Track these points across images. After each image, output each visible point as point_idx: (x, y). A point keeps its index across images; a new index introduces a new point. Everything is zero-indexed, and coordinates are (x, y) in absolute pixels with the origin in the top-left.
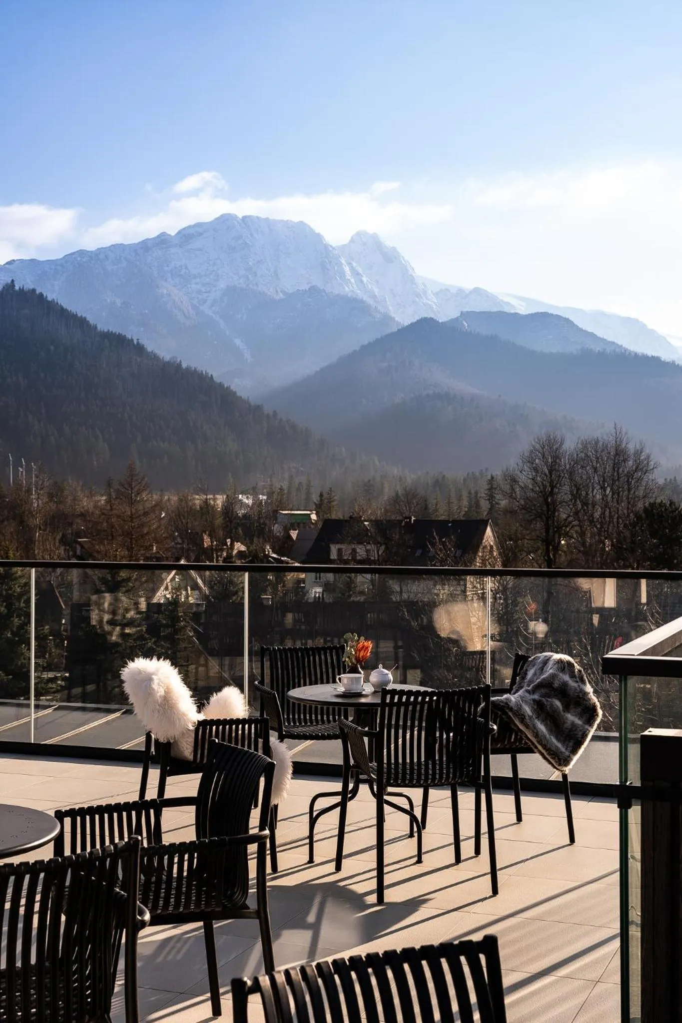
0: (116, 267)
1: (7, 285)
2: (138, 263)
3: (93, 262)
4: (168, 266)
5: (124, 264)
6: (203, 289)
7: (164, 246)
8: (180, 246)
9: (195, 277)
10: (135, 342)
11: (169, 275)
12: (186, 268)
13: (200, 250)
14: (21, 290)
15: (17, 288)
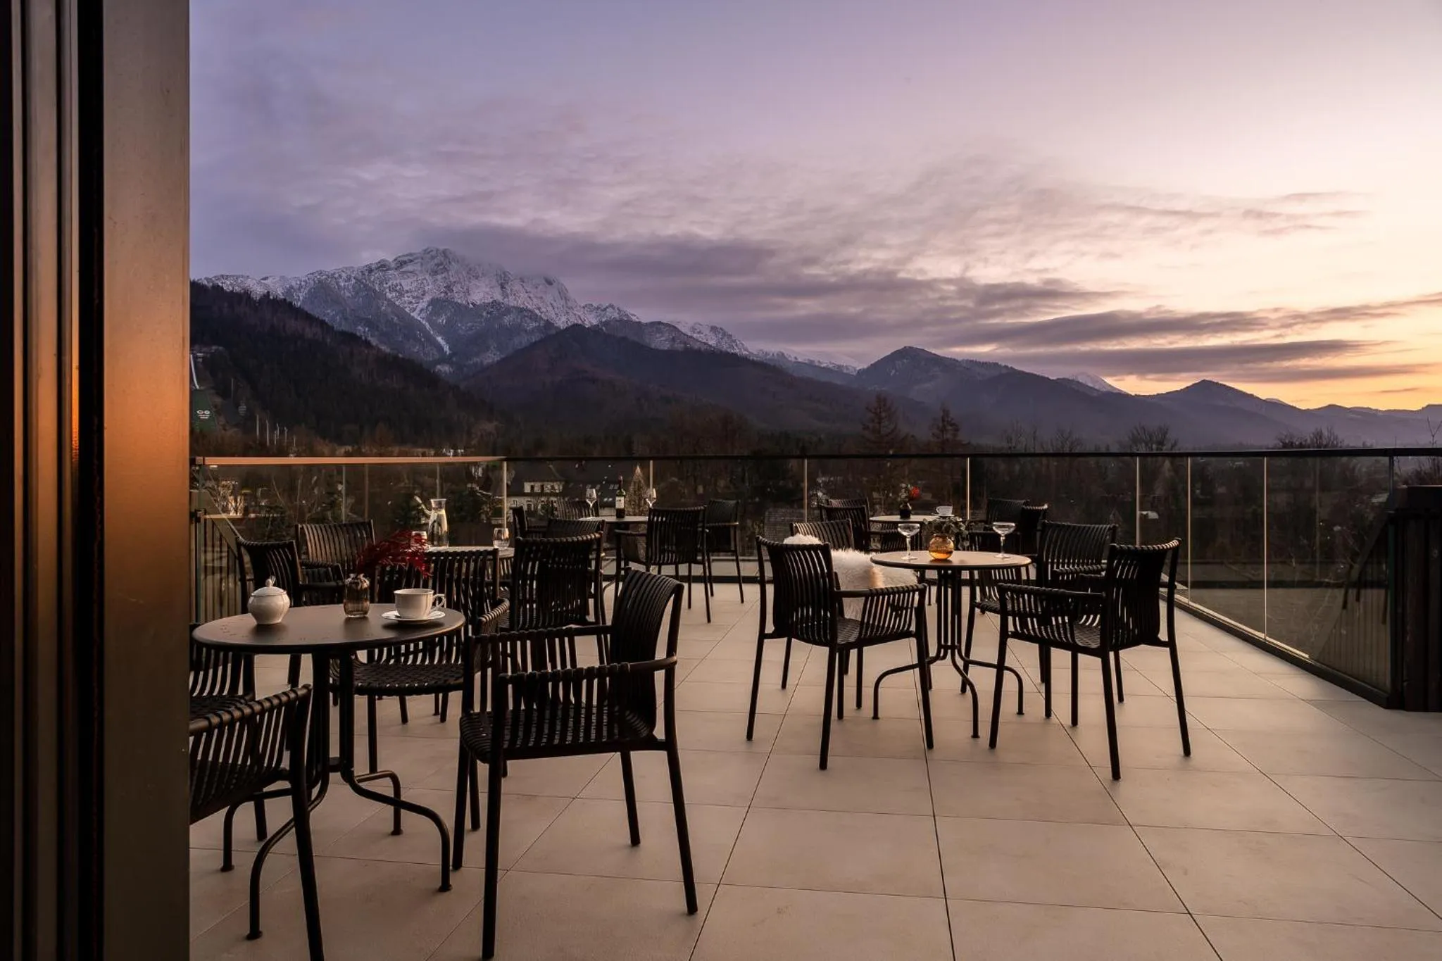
0: (347, 283)
1: (264, 295)
2: (364, 281)
3: (329, 280)
4: (387, 284)
5: (353, 281)
6: (414, 301)
7: (385, 269)
8: (396, 269)
9: (407, 292)
10: (363, 338)
11: (387, 290)
12: (401, 285)
13: (411, 272)
14: (274, 299)
15: (271, 297)
